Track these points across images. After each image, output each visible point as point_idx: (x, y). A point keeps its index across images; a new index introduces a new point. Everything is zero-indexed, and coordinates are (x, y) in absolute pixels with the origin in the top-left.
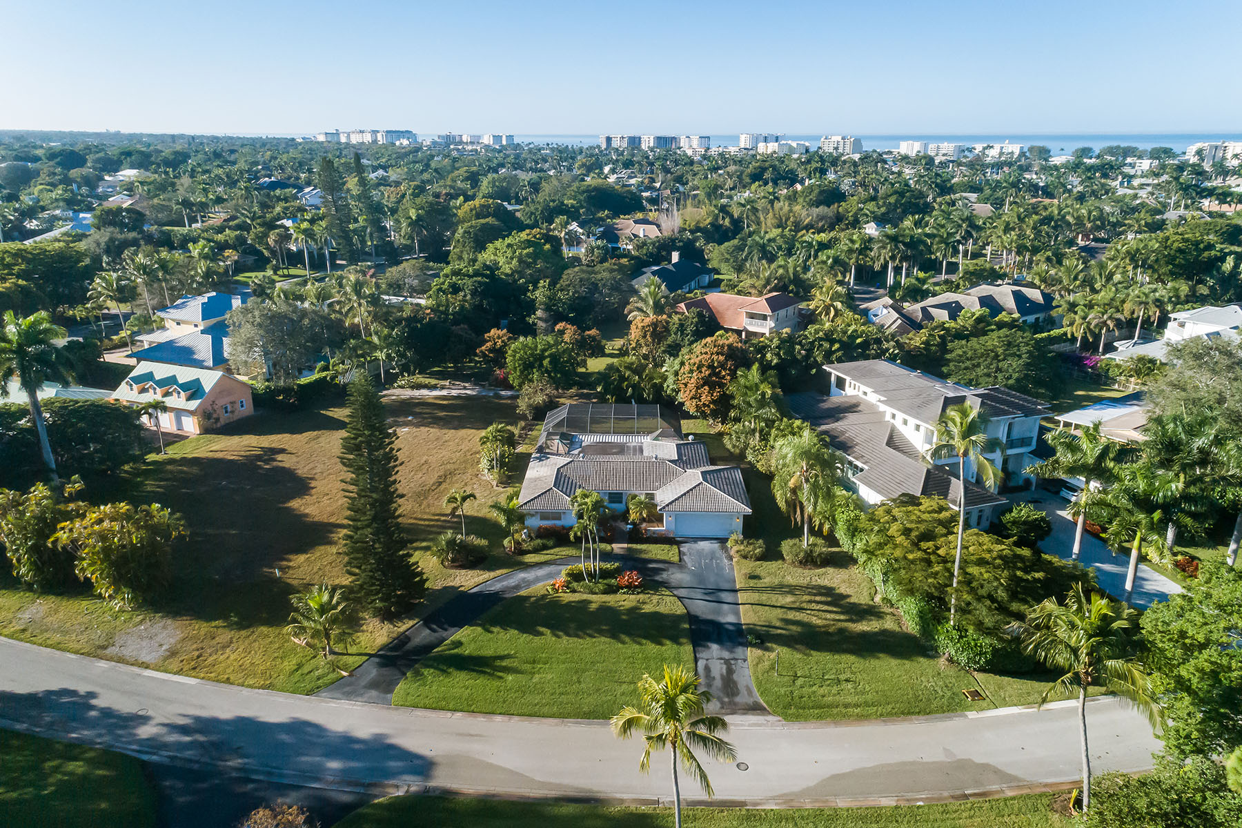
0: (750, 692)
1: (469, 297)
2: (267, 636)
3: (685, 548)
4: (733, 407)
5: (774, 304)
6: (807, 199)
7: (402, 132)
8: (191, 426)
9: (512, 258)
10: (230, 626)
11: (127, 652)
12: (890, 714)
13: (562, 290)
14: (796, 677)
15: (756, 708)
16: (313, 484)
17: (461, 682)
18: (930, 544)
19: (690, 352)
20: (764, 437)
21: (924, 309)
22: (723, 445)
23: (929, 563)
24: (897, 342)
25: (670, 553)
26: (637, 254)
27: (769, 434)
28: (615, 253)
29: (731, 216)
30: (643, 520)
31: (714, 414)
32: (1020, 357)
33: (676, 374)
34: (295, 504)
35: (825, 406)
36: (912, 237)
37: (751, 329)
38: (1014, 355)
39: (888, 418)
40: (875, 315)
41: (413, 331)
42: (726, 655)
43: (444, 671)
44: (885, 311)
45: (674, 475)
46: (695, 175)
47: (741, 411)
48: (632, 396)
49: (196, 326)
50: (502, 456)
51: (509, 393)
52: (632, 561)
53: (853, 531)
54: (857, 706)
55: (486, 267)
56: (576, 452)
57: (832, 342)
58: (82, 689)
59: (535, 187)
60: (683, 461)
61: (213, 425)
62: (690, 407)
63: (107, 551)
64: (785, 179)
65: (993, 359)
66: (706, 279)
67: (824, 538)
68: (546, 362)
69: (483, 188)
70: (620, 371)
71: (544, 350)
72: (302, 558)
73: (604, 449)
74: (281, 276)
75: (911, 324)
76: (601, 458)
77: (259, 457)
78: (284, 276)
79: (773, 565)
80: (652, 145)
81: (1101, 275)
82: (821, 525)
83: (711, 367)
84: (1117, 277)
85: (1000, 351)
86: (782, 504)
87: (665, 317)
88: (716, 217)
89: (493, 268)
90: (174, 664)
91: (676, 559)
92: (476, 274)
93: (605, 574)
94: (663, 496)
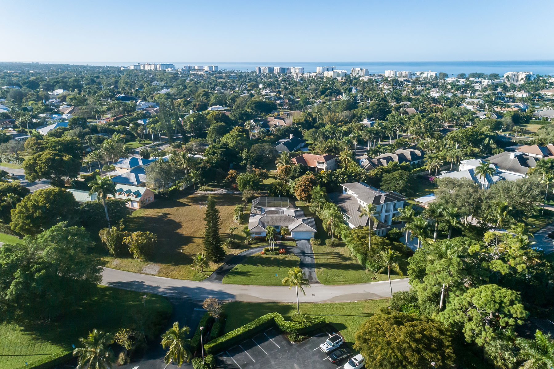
0: (316, 279)
1: (219, 156)
2: (183, 267)
3: (298, 242)
4: (312, 198)
5: (327, 158)
6: (342, 107)
7: (168, 64)
8: (136, 206)
9: (233, 141)
10: (173, 265)
11: (148, 272)
12: (351, 283)
13: (251, 153)
14: (328, 275)
15: (317, 283)
16: (182, 225)
17: (239, 278)
18: (364, 240)
19: (298, 180)
20: (322, 208)
21: (378, 160)
22: (309, 210)
23: (363, 244)
24: (366, 175)
25: (293, 244)
26: (276, 133)
27: (323, 207)
28: (268, 133)
29: (312, 117)
30: (285, 234)
31: (306, 200)
32: (404, 180)
33: (294, 187)
34: (179, 231)
35: (341, 197)
36: (376, 131)
37: (319, 167)
38: (402, 179)
39: (359, 202)
40: (362, 162)
41: (204, 171)
42: (309, 270)
43: (234, 276)
44: (365, 160)
45: (293, 221)
46: (297, 91)
47: (314, 200)
48: (279, 194)
49: (128, 170)
50: (240, 215)
51: (238, 192)
52: (282, 246)
53: (346, 237)
54: (343, 281)
55: (224, 144)
56: (263, 213)
57: (344, 175)
58: (140, 281)
59: (233, 100)
60: (297, 216)
61: (144, 205)
62: (298, 198)
63: (138, 245)
64: (334, 93)
65: (396, 180)
66: (303, 144)
67: (338, 239)
68: (251, 183)
69: (212, 100)
70: (275, 186)
71: (250, 179)
72: (187, 247)
73: (272, 212)
74: (142, 144)
75: (373, 165)
76: (271, 215)
77: (162, 216)
78: (143, 144)
79: (323, 247)
80: (278, 72)
81: (442, 145)
82: (337, 235)
83: (304, 185)
84: (447, 146)
85: (398, 178)
86: (325, 229)
87: (289, 166)
88: (306, 117)
89: (226, 145)
90: (161, 274)
91: (295, 245)
92: (221, 147)
93: (275, 250)
94: (291, 227)
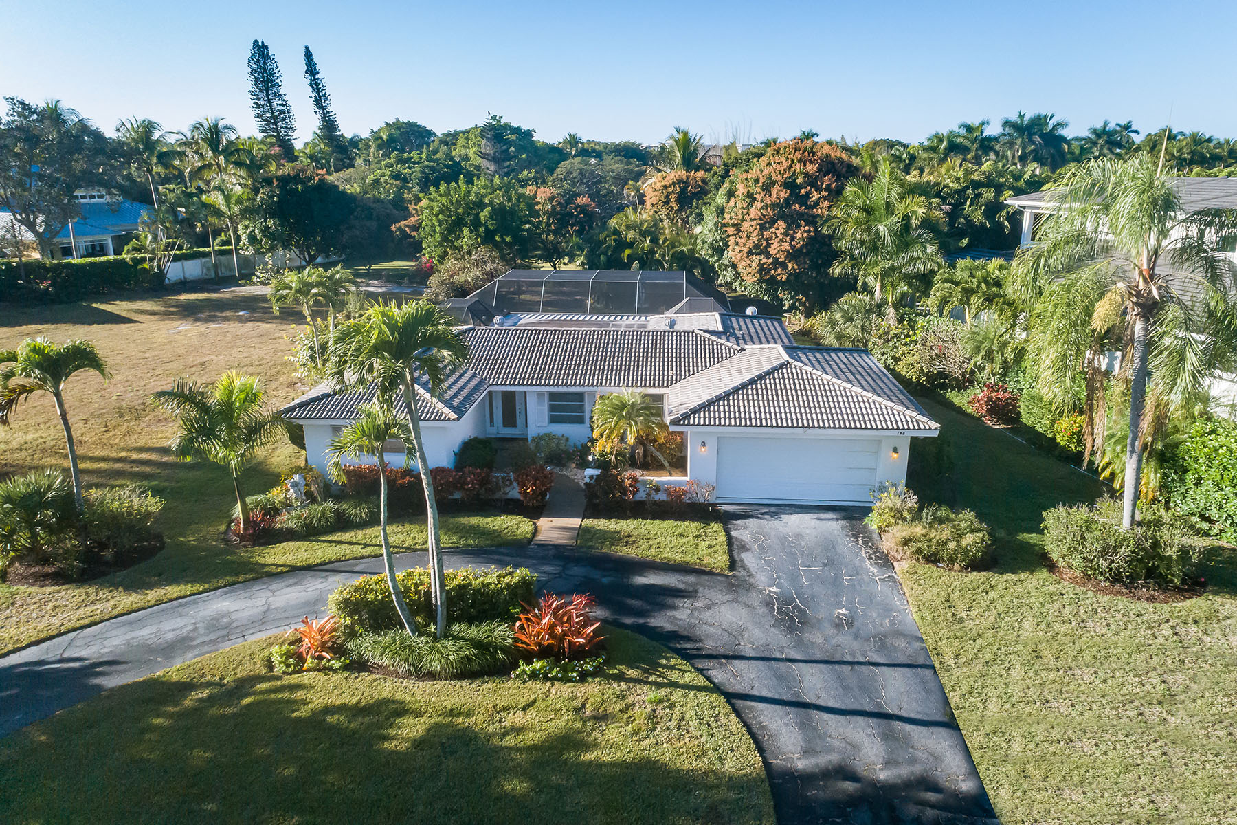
4: (839, 254)
25: (701, 543)
30: (629, 455)
79: (1022, 586)
87: (700, 174)
91: (720, 560)
94: (683, 396)
